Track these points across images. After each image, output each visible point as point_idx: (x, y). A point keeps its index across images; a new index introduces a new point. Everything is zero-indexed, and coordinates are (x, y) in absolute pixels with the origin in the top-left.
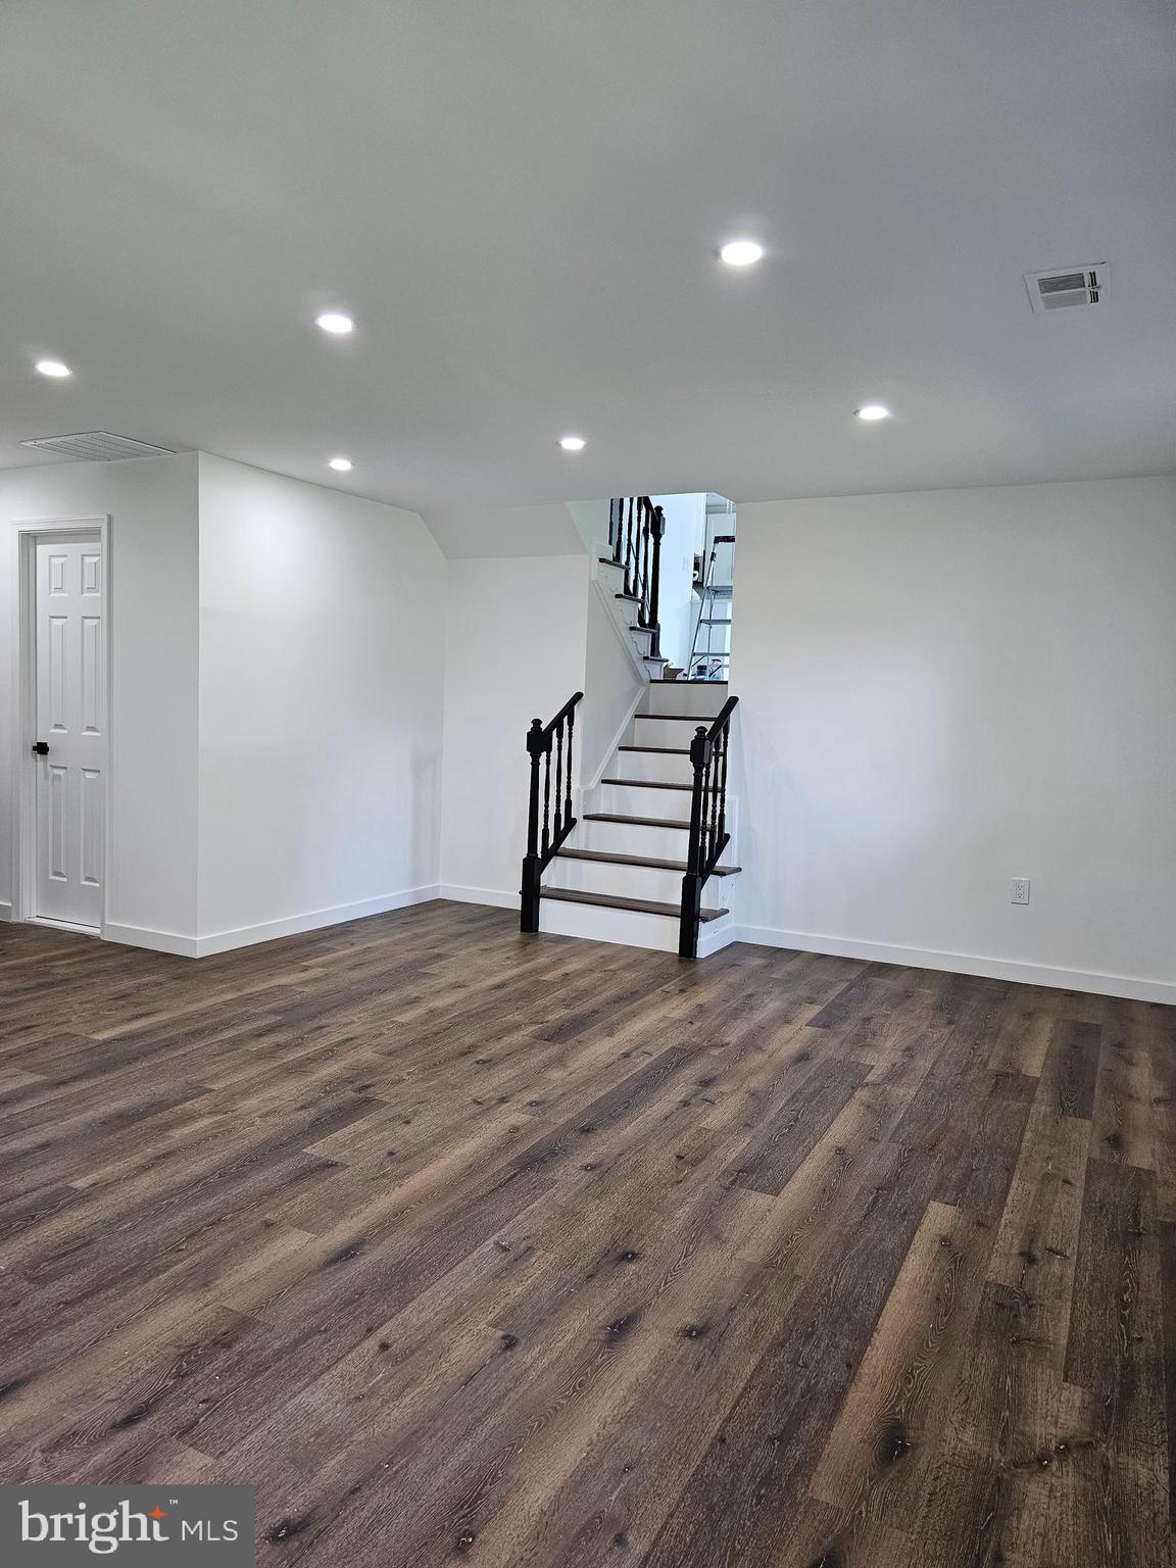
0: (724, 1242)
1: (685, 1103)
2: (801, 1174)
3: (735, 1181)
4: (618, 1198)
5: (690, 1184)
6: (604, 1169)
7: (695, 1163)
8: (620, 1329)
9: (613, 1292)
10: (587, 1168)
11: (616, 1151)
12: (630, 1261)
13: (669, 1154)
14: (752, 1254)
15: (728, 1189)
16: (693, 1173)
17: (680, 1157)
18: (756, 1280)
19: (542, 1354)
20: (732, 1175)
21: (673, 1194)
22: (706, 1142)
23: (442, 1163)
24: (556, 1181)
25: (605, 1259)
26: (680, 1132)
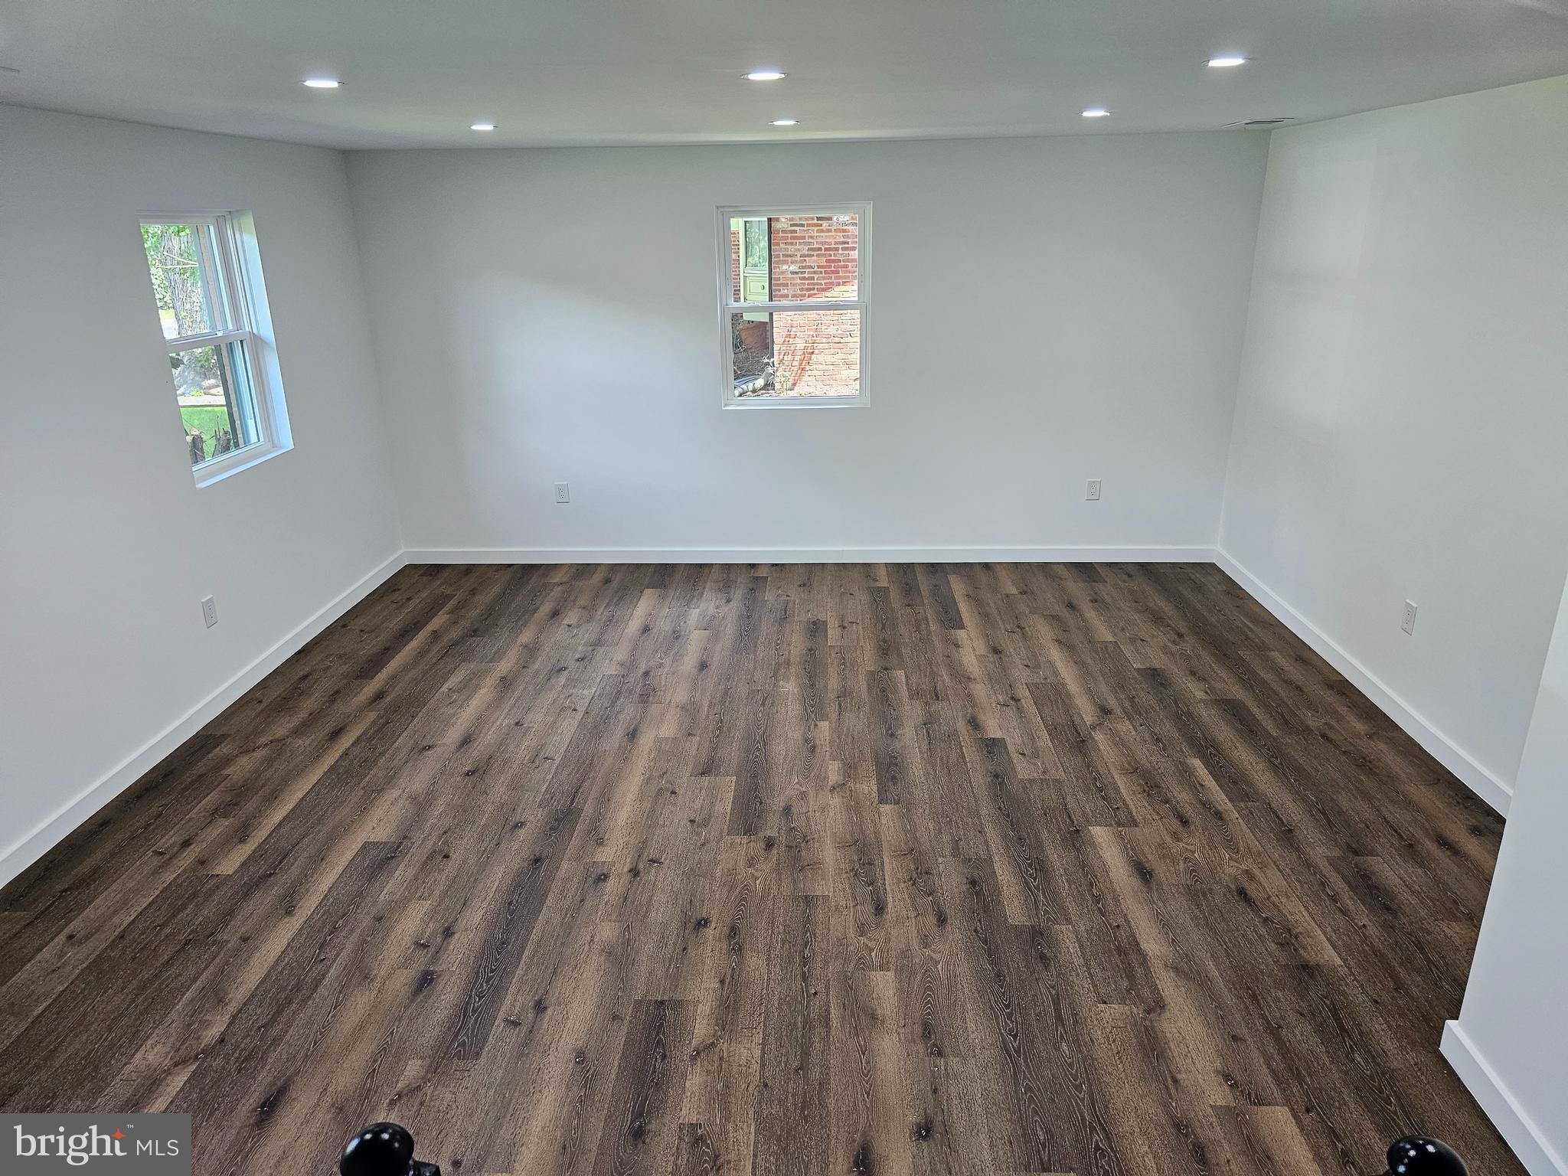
0: (409, 797)
1: (448, 933)
2: (339, 870)
3: (399, 846)
4: (490, 808)
5: (435, 834)
6: (507, 828)
7: (431, 857)
8: (466, 741)
9: (475, 754)
10: (519, 825)
11: (502, 847)
12: (469, 771)
13: (456, 856)
14: (392, 794)
15: (405, 837)
16: (434, 843)
17: (446, 856)
18: (390, 780)
19: (501, 724)
20: (401, 851)
21: (447, 822)
22: (424, 882)
23: (630, 797)
24: (540, 806)
25: (485, 768)
26: (450, 886)
